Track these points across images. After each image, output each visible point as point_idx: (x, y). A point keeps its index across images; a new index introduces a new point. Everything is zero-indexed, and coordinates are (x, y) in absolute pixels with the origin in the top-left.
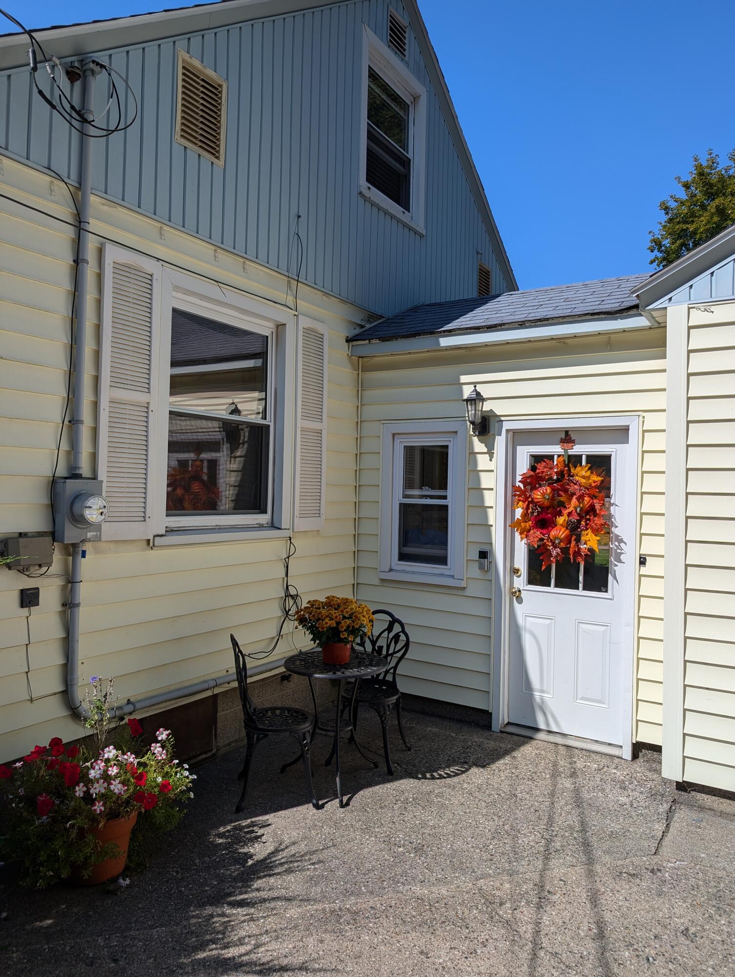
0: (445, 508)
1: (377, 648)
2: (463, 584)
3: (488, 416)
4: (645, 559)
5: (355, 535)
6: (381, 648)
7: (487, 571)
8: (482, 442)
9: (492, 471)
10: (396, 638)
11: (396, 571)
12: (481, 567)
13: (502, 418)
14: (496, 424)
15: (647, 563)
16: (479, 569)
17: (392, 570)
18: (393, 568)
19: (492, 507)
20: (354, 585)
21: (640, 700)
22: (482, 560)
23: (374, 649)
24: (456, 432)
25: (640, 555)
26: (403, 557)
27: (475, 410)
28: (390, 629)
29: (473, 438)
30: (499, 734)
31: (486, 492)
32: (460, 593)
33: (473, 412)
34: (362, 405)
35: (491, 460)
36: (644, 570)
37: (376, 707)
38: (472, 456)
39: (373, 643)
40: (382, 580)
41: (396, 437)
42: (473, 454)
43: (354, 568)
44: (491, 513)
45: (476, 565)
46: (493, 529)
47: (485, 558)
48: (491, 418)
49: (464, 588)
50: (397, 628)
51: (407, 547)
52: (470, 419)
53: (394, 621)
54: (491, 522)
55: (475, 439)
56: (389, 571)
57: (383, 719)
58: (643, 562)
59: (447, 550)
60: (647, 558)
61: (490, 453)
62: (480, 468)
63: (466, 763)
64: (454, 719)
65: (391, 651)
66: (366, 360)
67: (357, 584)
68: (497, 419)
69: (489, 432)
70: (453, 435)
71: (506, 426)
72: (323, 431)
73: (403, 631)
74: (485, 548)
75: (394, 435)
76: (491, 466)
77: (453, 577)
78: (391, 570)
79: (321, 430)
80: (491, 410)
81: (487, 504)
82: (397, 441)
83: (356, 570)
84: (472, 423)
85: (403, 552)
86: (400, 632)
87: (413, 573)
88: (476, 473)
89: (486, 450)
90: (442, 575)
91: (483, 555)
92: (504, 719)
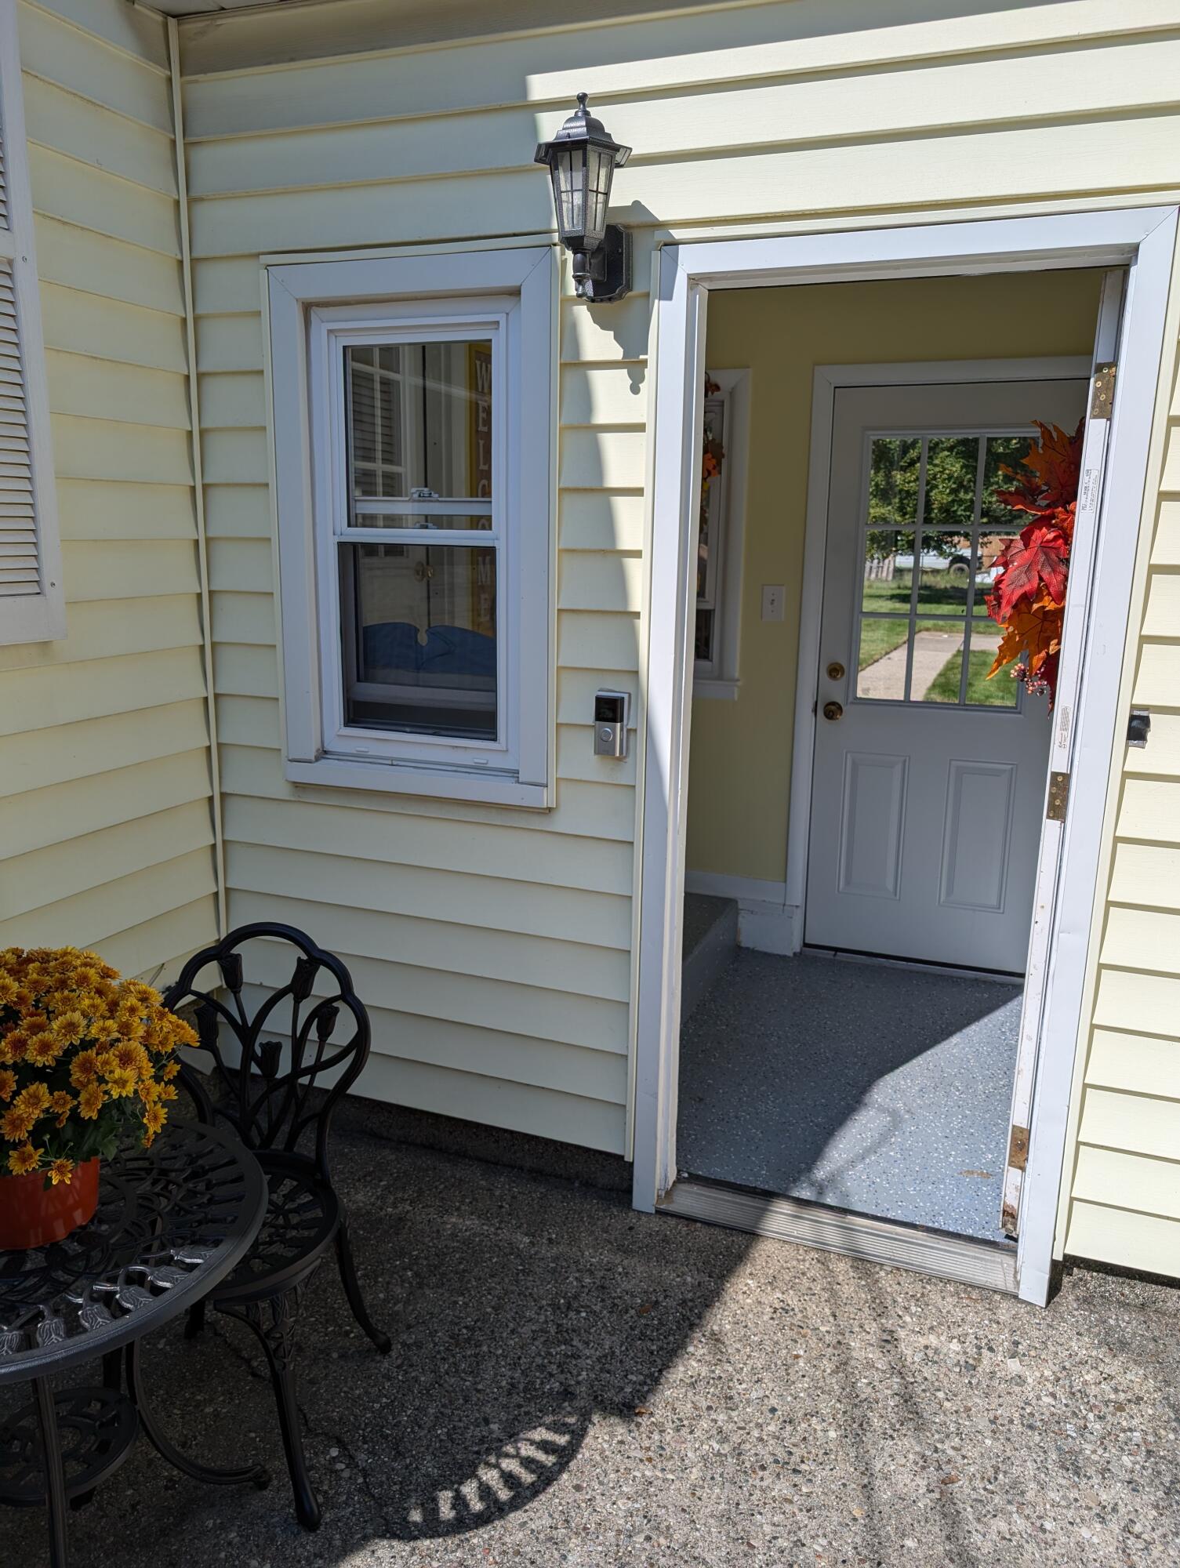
0: (486, 556)
1: (258, 1051)
2: (547, 798)
3: (627, 227)
4: (1146, 721)
5: (202, 648)
6: (272, 1050)
7: (620, 759)
8: (604, 326)
9: (640, 428)
10: (325, 1015)
11: (341, 757)
12: (604, 748)
13: (678, 234)
14: (656, 255)
15: (1149, 736)
16: (597, 752)
17: (326, 752)
18: (328, 747)
19: (637, 554)
20: (211, 799)
21: (1085, 1144)
22: (607, 727)
23: (248, 1056)
24: (516, 293)
25: (1133, 707)
26: (358, 713)
27: (586, 191)
28: (300, 986)
29: (576, 308)
30: (656, 1224)
31: (621, 504)
32: (537, 823)
33: (578, 198)
34: (192, 201)
35: (635, 389)
36: (1139, 758)
37: (242, 1309)
38: (571, 377)
39: (247, 1033)
40: (297, 786)
41: (316, 314)
42: (578, 367)
43: (209, 749)
44: (636, 570)
45: (588, 741)
46: (642, 624)
47: (615, 721)
48: (636, 233)
49: (550, 809)
50: (325, 984)
51: (373, 681)
52: (567, 227)
53: (313, 959)
54: (637, 603)
55: (583, 314)
56: (317, 759)
57: (272, 1345)
58: (1138, 729)
59: (495, 691)
60: (1152, 716)
61: (634, 365)
62: (601, 417)
63: (567, 1394)
64: (521, 1168)
65: (308, 1060)
66: (192, 26)
67: (223, 795)
68: (659, 236)
69: (629, 288)
70: (507, 303)
71: (691, 261)
72: (19, 263)
73: (347, 993)
74: (614, 687)
75: (308, 307)
76: (637, 409)
77: (514, 774)
78: (323, 754)
79: (10, 263)
80: (637, 203)
81: (625, 542)
82: (320, 330)
83: (216, 755)
84: (574, 243)
85: (361, 699)
86: (335, 999)
87: (393, 763)
88: (589, 432)
89: (616, 353)
90: (481, 769)
91: (609, 710)
92: (666, 1177)
